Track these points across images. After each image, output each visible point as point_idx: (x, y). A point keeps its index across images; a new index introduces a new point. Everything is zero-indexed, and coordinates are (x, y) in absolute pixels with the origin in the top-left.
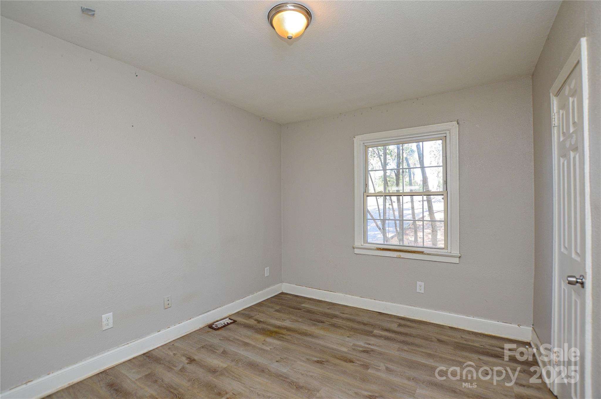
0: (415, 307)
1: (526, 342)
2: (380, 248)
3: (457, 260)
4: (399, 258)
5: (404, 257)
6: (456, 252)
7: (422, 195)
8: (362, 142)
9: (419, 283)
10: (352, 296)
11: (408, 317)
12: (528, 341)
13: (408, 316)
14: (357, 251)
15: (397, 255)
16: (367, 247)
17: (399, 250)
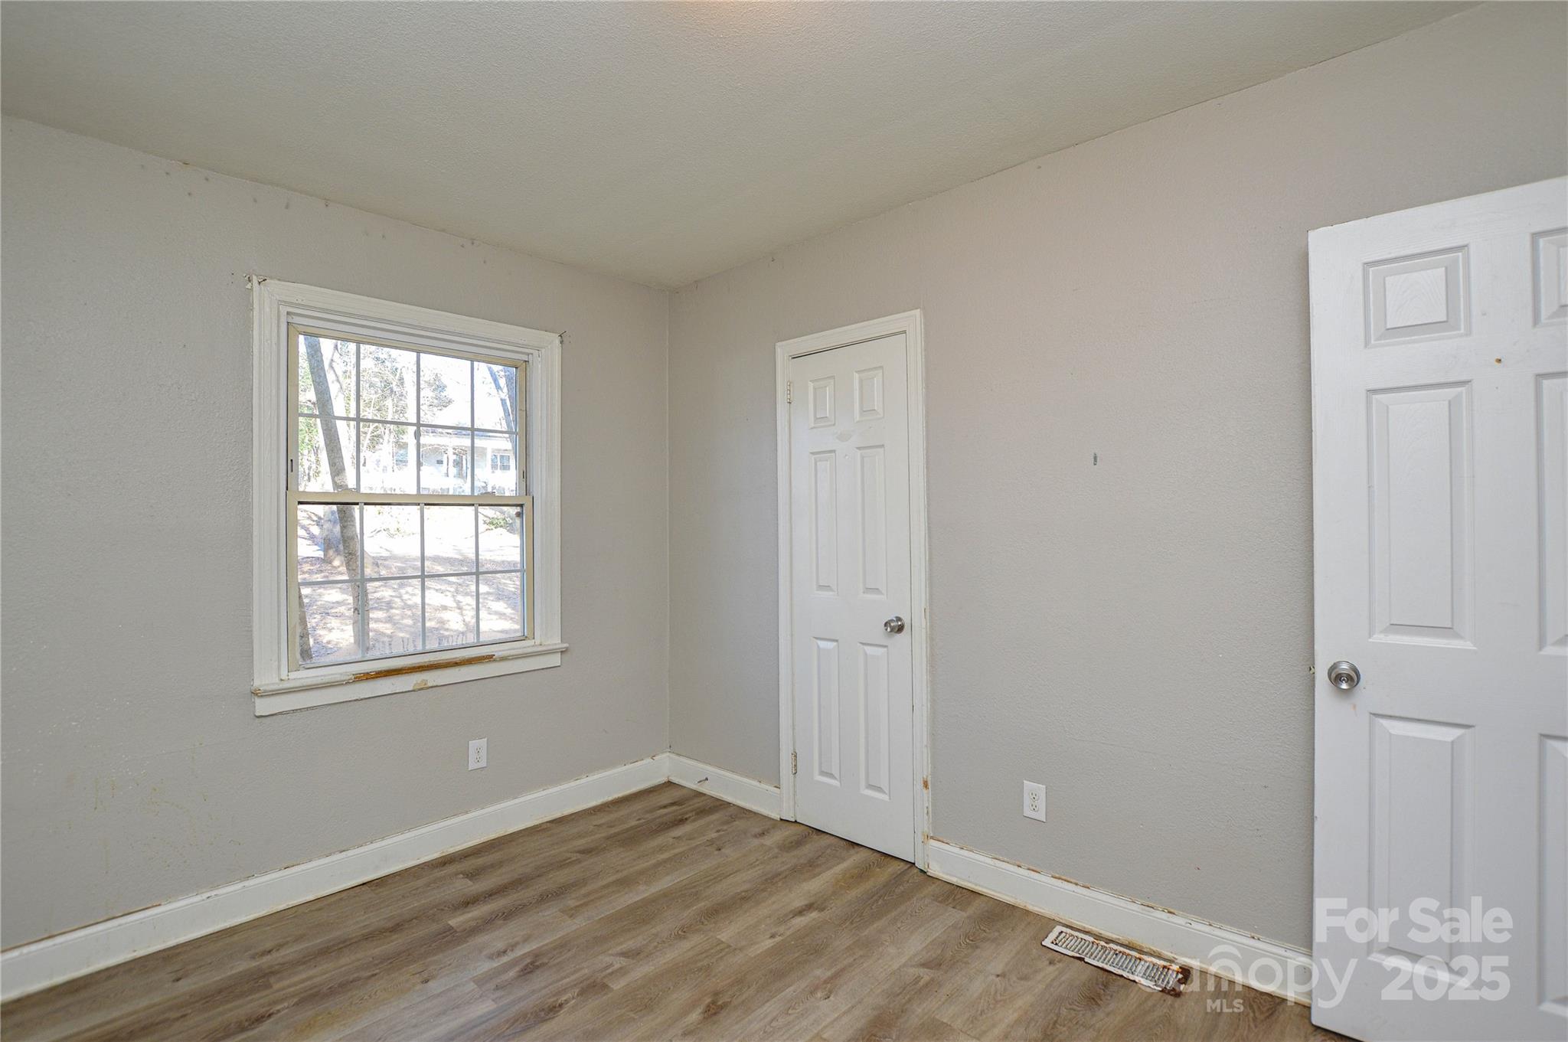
0: (467, 813)
1: (663, 784)
2: (368, 673)
3: (555, 660)
4: (422, 689)
5: (435, 684)
6: (555, 641)
7: (473, 505)
8: (284, 310)
9: (473, 744)
10: (246, 883)
11: (452, 850)
12: (662, 779)
13: (451, 847)
14: (263, 706)
15: (415, 682)
16: (309, 682)
17: (428, 666)
